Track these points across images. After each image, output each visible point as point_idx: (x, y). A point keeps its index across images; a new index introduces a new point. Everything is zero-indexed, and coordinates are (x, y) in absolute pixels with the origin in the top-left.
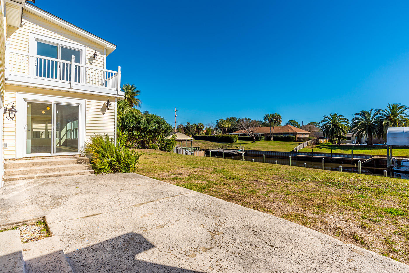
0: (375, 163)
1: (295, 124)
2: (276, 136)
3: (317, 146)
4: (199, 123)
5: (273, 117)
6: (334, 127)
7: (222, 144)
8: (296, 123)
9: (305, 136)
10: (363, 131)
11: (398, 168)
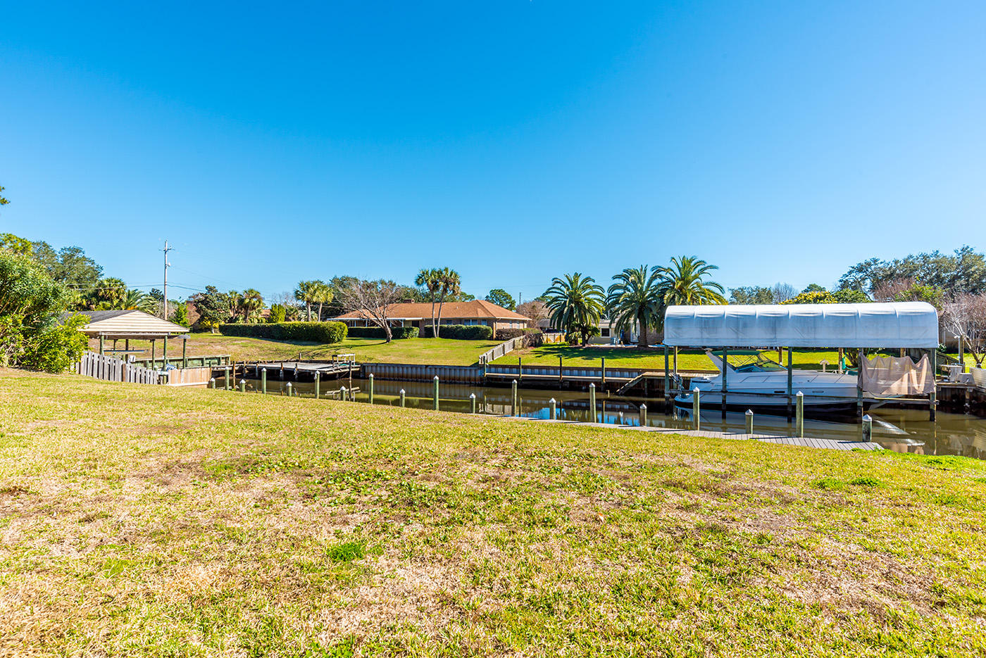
0: (646, 387)
1: (505, 300)
2: (446, 326)
3: (536, 349)
4: (247, 290)
5: (439, 277)
6: (573, 305)
7: (301, 347)
8: (507, 297)
9: (516, 326)
10: (629, 315)
11: (684, 397)
